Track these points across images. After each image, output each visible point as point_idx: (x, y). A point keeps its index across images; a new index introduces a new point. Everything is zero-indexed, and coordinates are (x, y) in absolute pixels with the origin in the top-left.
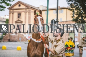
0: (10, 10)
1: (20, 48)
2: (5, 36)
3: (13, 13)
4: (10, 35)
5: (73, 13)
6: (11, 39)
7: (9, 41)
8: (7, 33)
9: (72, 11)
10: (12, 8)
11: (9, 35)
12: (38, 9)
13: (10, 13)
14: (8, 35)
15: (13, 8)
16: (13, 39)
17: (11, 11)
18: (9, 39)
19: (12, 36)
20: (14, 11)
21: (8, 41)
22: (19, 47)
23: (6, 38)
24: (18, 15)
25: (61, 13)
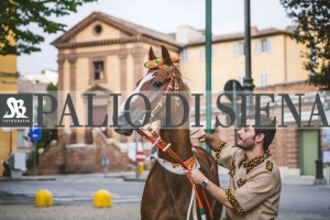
0: (60, 49)
1: (106, 199)
2: (47, 154)
3: (73, 62)
4: (64, 149)
5: (309, 51)
6: (70, 163)
7: (63, 170)
8: (54, 142)
9: (307, 42)
10: (67, 40)
11: (60, 146)
12: (171, 41)
13: (61, 62)
14: (57, 149)
15: (72, 42)
16: (77, 161)
17: (67, 52)
18: (59, 163)
19: (72, 151)
20: (79, 50)
21: (57, 170)
22: (104, 192)
23: (50, 159)
24: (93, 69)
25: (264, 54)
